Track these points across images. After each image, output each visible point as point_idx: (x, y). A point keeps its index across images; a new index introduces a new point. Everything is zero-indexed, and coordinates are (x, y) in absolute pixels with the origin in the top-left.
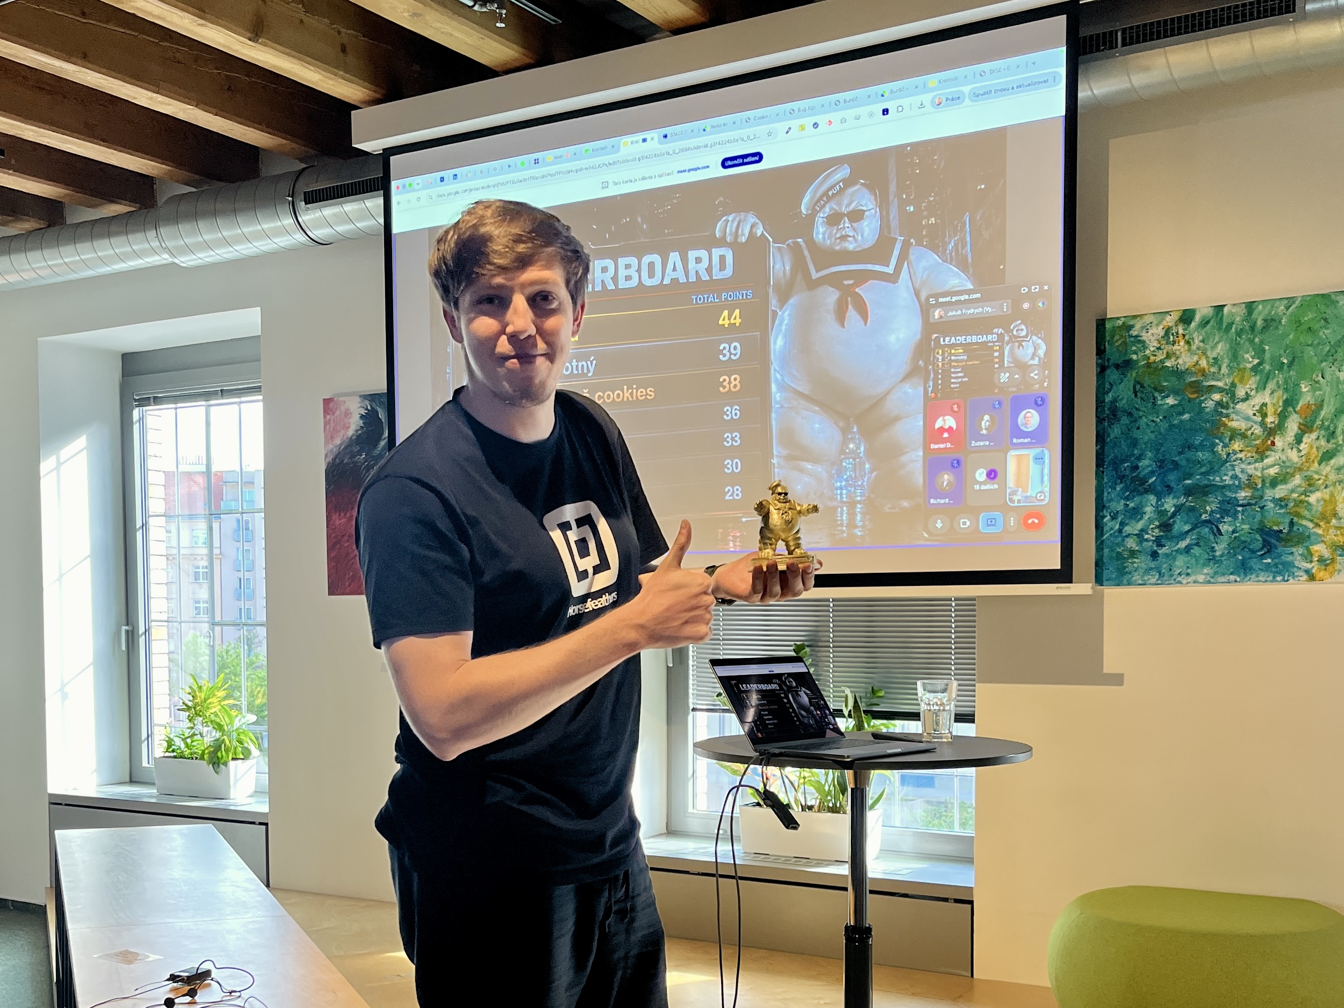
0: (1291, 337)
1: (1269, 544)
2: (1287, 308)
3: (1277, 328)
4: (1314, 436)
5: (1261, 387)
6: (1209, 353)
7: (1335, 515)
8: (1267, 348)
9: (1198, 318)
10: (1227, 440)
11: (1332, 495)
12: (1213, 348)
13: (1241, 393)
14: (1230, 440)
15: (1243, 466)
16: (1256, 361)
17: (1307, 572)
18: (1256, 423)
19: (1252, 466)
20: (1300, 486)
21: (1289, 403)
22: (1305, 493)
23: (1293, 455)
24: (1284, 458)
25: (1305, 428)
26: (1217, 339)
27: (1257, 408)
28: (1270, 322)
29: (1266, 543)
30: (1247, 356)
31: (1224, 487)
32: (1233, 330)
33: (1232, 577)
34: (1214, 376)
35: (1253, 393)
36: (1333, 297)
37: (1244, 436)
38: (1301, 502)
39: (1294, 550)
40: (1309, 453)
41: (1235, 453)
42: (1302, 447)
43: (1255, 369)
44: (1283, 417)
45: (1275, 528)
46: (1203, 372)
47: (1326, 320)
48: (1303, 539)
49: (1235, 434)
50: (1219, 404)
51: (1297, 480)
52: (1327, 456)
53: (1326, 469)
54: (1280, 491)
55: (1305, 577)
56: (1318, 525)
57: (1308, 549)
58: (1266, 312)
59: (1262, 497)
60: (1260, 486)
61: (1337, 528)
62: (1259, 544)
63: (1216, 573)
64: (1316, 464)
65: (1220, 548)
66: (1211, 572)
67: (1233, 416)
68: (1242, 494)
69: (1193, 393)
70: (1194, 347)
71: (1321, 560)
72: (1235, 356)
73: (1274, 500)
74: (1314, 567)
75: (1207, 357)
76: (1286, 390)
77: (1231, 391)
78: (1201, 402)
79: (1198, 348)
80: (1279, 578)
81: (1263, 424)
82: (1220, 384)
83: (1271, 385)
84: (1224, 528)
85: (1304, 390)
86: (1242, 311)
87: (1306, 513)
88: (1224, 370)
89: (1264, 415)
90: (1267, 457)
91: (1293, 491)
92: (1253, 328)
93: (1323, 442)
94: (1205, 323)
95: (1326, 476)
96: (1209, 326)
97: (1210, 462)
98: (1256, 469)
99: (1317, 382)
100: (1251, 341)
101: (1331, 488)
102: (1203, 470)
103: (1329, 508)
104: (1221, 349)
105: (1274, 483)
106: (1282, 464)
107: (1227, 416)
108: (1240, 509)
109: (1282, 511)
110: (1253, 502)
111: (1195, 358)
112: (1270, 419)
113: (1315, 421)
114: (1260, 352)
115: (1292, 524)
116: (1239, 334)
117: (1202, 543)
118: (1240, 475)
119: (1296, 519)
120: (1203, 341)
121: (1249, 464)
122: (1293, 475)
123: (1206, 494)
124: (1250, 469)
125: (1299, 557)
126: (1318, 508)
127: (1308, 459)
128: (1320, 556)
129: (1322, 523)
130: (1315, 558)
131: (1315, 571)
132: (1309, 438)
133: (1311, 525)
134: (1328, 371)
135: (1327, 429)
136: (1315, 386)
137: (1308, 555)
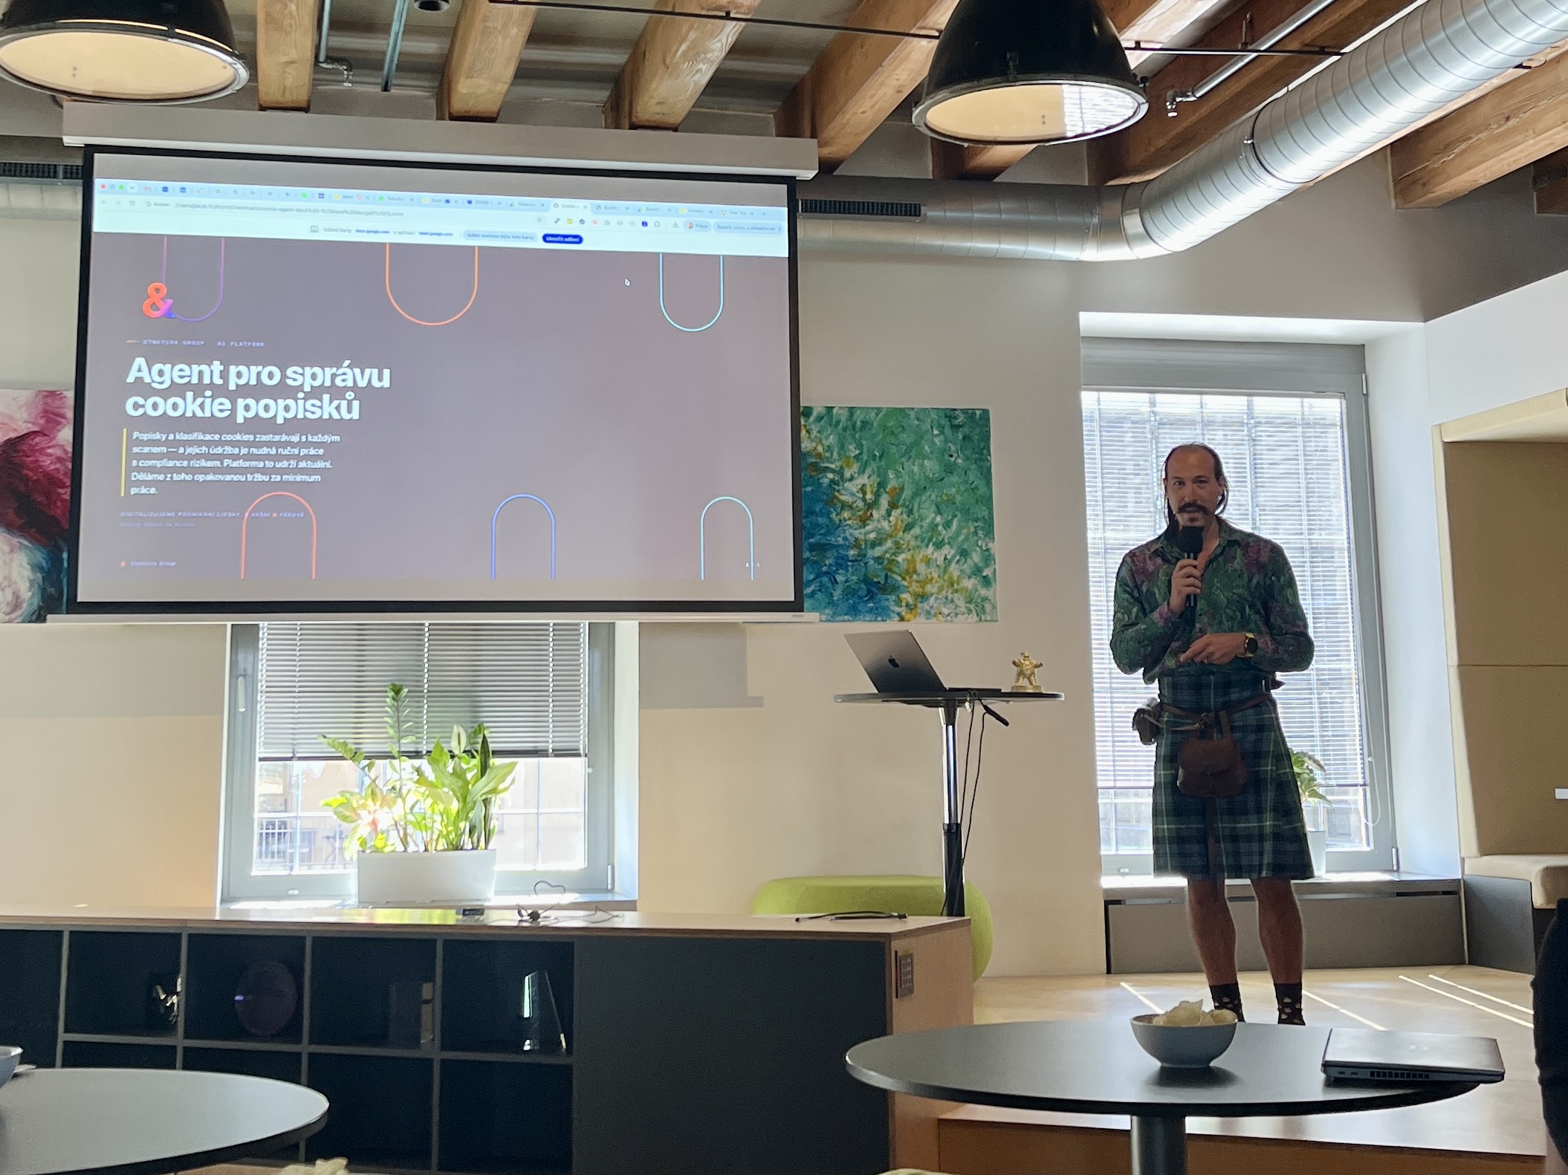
0: (880, 436)
1: (872, 592)
2: (877, 415)
3: (870, 429)
4: (899, 511)
5: (862, 471)
6: (824, 442)
7: (915, 572)
8: (864, 442)
9: (815, 414)
10: (839, 510)
11: (913, 557)
12: (827, 438)
13: (847, 474)
14: (842, 510)
15: (851, 531)
16: (857, 452)
17: (899, 614)
18: (859, 498)
19: (857, 531)
20: (891, 548)
21: (881, 485)
22: (894, 554)
23: (885, 524)
24: (879, 526)
25: (893, 506)
26: (829, 432)
27: (859, 487)
28: (865, 424)
29: (869, 591)
30: (851, 447)
31: (838, 546)
32: (840, 426)
33: (846, 617)
34: (828, 460)
35: (856, 475)
36: (907, 411)
37: (851, 507)
38: (892, 560)
39: (889, 597)
40: (896, 524)
41: (845, 520)
42: (891, 519)
43: (857, 457)
44: (877, 495)
45: (875, 580)
46: (819, 455)
47: (903, 427)
48: (895, 589)
49: (845, 506)
50: (832, 481)
51: (889, 544)
52: (908, 528)
53: (908, 537)
54: (878, 551)
55: (897, 618)
56: (904, 579)
57: (898, 596)
58: (862, 416)
59: (865, 556)
60: (863, 547)
61: (917, 582)
62: (863, 592)
63: (834, 613)
64: (901, 533)
65: (837, 594)
66: (831, 612)
67: (843, 492)
68: (852, 552)
69: (814, 471)
70: (813, 436)
71: (908, 606)
72: (842, 447)
73: (874, 558)
74: (903, 610)
75: (823, 445)
76: (879, 476)
77: (840, 472)
78: (819, 479)
79: (816, 437)
80: (879, 619)
81: (864, 499)
82: (833, 466)
83: (868, 471)
84: (840, 578)
85: (891, 477)
86: (845, 413)
87: (896, 569)
88: (835, 456)
89: (865, 493)
90: (868, 525)
91: (886, 552)
92: (854, 426)
93: (905, 516)
94: (820, 419)
95: (909, 541)
96: (822, 422)
97: (827, 526)
98: (860, 533)
99: (899, 472)
100: (853, 437)
101: (912, 551)
102: (823, 531)
103: (911, 566)
104: (832, 440)
105: (874, 544)
106: (878, 531)
107: (838, 491)
108: (850, 564)
109: (880, 567)
110: (859, 559)
111: (814, 444)
112: (869, 496)
113: (899, 501)
114: (860, 446)
115: (886, 576)
116: (845, 429)
117: (823, 590)
118: (849, 537)
119: (889, 574)
120: (819, 432)
121: (856, 529)
122: (886, 540)
123: (826, 551)
124: (856, 533)
125: (893, 603)
126: (905, 566)
127: (895, 529)
128: (907, 603)
129: (907, 578)
130: (904, 604)
131: (903, 614)
132: (895, 513)
133: (899, 579)
134: (906, 464)
135: (907, 507)
136: (898, 475)
137: (899, 602)
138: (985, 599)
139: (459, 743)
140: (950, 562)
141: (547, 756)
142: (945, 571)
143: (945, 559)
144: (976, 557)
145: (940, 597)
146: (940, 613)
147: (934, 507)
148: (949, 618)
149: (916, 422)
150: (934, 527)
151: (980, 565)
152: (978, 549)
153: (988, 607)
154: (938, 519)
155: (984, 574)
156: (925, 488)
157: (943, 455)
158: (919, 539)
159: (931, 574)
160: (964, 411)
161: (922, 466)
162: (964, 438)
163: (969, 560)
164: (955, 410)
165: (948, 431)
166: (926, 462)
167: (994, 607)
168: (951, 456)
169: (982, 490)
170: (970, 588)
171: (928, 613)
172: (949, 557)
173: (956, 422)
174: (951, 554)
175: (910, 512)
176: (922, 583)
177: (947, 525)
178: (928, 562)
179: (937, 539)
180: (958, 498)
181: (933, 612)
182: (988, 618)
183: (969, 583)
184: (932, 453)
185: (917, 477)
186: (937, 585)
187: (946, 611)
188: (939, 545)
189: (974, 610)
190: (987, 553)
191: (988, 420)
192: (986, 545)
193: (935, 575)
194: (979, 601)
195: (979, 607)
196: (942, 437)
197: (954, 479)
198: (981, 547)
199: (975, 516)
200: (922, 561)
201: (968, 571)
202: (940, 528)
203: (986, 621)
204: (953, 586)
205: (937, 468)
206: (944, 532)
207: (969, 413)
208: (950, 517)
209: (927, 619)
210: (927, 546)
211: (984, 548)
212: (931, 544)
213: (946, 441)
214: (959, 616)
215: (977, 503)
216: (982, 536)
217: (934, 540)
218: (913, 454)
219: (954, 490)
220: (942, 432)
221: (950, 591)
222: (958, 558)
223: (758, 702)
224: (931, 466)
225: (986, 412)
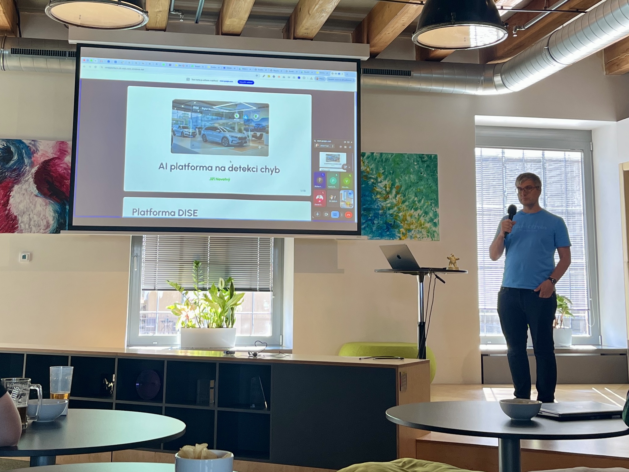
0: (393, 165)
1: (389, 228)
2: (392, 156)
3: (389, 162)
4: (400, 195)
5: (385, 179)
6: (370, 167)
7: (406, 220)
8: (386, 167)
9: (366, 155)
10: (376, 194)
11: (405, 214)
12: (371, 165)
13: (379, 180)
14: (377, 194)
15: (380, 203)
16: (383, 171)
17: (399, 237)
18: (384, 190)
19: (383, 203)
20: (396, 210)
21: (393, 185)
22: (398, 213)
23: (394, 201)
24: (392, 201)
25: (397, 193)
26: (372, 163)
27: (384, 185)
28: (387, 160)
29: (387, 228)
30: (381, 169)
31: (375, 209)
32: (377, 160)
33: (378, 238)
34: (372, 174)
35: (383, 180)
36: (404, 155)
37: (380, 193)
38: (397, 215)
39: (395, 230)
40: (399, 201)
41: (378, 198)
42: (397, 198)
43: (383, 173)
44: (391, 189)
45: (390, 223)
46: (368, 172)
47: (402, 161)
48: (398, 227)
49: (378, 193)
50: (373, 183)
51: (396, 208)
52: (404, 202)
53: (403, 206)
54: (391, 212)
55: (398, 239)
56: (401, 223)
57: (399, 229)
58: (385, 156)
59: (386, 213)
60: (385, 209)
61: (407, 224)
62: (385, 228)
63: (373, 236)
64: (401, 204)
65: (374, 228)
66: (372, 236)
67: (377, 187)
68: (381, 212)
69: (366, 178)
70: (365, 164)
71: (403, 233)
72: (377, 169)
73: (389, 214)
74: (401, 235)
76: (392, 181)
77: (376, 179)
78: (368, 182)
79: (367, 165)
80: (391, 239)
81: (386, 190)
82: (373, 177)
83: (388, 179)
84: (375, 222)
85: (397, 181)
86: (379, 155)
87: (398, 219)
88: (374, 172)
89: (386, 188)
90: (387, 200)
91: (394, 212)
92: (382, 160)
93: (402, 197)
94: (368, 157)
95: (403, 208)
96: (370, 158)
97: (371, 201)
98: (384, 204)
99: (400, 179)
100: (382, 165)
101: (405, 212)
102: (369, 203)
103: (405, 217)
104: (373, 166)
105: (389, 209)
106: (391, 203)
107: (375, 187)
108: (380, 216)
109: (392, 218)
110: (383, 214)
111: (366, 168)
112: (388, 189)
113: (400, 191)
114: (384, 169)
115: (394, 222)
116: (378, 162)
117: (369, 227)
118: (380, 206)
119: (396, 221)
120: (368, 163)
122: (394, 207)
123: (370, 211)
124: (382, 204)
125: (397, 233)
126: (402, 217)
127: (398, 202)
128: (403, 232)
129: (403, 222)
130: (401, 233)
131: (401, 237)
132: (398, 196)
133: (400, 223)
134: (403, 176)
135: (403, 194)
136: (400, 181)
137: (399, 232)
138: (435, 231)
139: (222, 285)
140: (420, 216)
141: (256, 291)
142: (418, 220)
143: (418, 215)
144: (431, 215)
145: (416, 230)
146: (416, 237)
147: (414, 194)
148: (420, 239)
149: (407, 159)
150: (414, 202)
151: (433, 217)
152: (432, 211)
153: (436, 235)
154: (416, 199)
155: (434, 221)
156: (411, 186)
157: (418, 173)
158: (408, 207)
159: (412, 221)
160: (427, 155)
161: (410, 177)
162: (427, 166)
163: (428, 215)
164: (423, 155)
165: (420, 163)
166: (411, 175)
167: (438, 235)
168: (421, 173)
169: (434, 187)
170: (428, 227)
171: (411, 237)
172: (420, 214)
173: (424, 160)
174: (421, 213)
175: (404, 196)
176: (409, 225)
177: (419, 201)
178: (411, 216)
179: (415, 207)
180: (424, 190)
181: (413, 236)
182: (436, 239)
183: (428, 225)
184: (414, 172)
185: (407, 181)
186: (415, 225)
187: (418, 236)
188: (416, 209)
189: (430, 236)
190: (435, 213)
191: (437, 159)
192: (435, 210)
193: (414, 221)
194: (432, 232)
195: (432, 234)
196: (418, 166)
197: (423, 183)
198: (433, 210)
199: (431, 198)
200: (409, 216)
201: (428, 220)
202: (416, 202)
203: (435, 240)
204: (421, 226)
205: (415, 178)
206: (418, 204)
207: (430, 156)
208: (420, 198)
209: (411, 239)
210: (411, 209)
211: (434, 211)
212: (413, 209)
213: (420, 167)
214: (424, 238)
215: (432, 192)
216: (434, 206)
217: (414, 207)
218: (406, 172)
219: (422, 187)
220: (418, 164)
221: (420, 228)
222: (424, 214)
223: (342, 271)
224: (413, 177)
225: (436, 156)
